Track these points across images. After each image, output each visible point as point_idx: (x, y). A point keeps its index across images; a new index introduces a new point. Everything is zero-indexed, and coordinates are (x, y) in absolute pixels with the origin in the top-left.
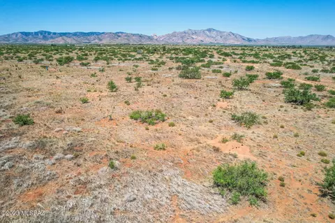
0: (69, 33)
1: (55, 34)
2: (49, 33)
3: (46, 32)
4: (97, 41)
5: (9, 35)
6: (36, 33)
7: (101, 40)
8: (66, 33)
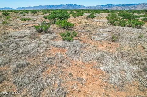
0: (120, 5)
1: (114, 5)
2: (112, 5)
3: (110, 4)
4: (133, 8)
5: (96, 6)
6: (106, 5)
7: (136, 8)
8: (119, 5)
